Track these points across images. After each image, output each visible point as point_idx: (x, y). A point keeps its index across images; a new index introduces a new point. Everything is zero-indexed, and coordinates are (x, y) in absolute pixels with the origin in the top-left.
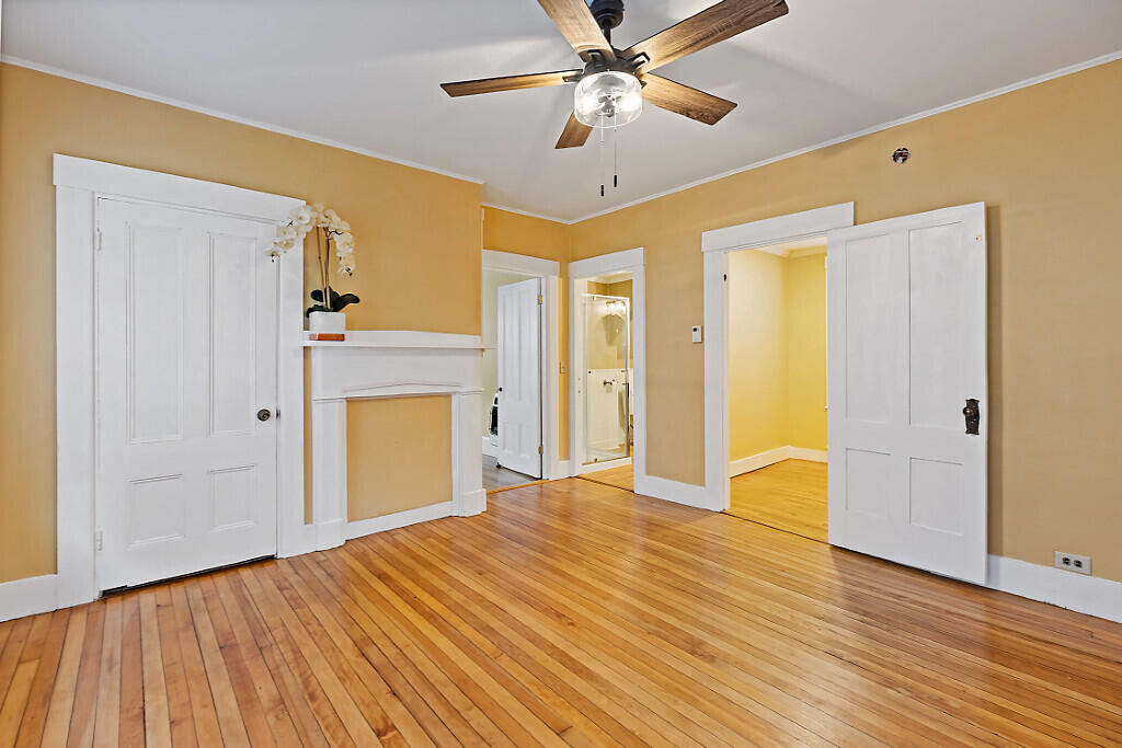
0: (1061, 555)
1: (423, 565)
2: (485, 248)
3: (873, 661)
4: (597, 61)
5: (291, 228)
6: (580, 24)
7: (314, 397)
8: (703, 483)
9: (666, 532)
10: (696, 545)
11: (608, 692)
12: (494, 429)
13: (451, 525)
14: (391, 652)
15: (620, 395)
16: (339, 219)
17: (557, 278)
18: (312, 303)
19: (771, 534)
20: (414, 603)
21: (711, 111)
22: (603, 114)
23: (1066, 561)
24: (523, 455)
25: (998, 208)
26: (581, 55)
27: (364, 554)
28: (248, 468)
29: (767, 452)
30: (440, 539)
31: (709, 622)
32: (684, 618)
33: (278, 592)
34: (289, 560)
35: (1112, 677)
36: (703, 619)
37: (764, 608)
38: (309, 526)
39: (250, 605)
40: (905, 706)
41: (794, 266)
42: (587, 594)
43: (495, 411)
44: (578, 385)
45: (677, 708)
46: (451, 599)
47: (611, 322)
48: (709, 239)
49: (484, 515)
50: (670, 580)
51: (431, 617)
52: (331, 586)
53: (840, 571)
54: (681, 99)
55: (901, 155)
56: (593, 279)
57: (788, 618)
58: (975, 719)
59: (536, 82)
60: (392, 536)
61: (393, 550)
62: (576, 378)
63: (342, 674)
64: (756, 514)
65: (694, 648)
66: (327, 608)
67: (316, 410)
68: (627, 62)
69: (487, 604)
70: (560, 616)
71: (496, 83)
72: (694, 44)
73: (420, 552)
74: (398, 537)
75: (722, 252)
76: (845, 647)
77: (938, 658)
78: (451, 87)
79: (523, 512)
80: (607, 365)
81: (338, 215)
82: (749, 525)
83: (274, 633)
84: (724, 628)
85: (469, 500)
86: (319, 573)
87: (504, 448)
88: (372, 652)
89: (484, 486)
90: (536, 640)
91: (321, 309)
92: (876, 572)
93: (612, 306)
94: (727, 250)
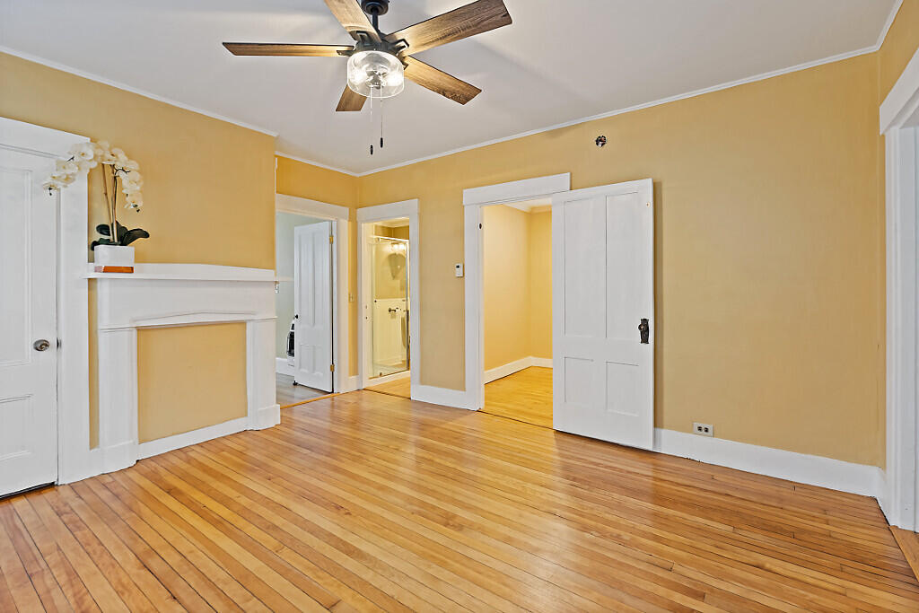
0: (696, 425)
1: (214, 477)
2: (277, 192)
3: (576, 514)
4: (365, 41)
5: (72, 164)
6: (347, 7)
7: (100, 326)
8: (463, 389)
9: (435, 430)
10: (456, 438)
11: (375, 566)
12: (291, 351)
13: (247, 439)
14: (174, 559)
15: (403, 320)
16: (126, 158)
17: (347, 221)
18: (97, 236)
19: (513, 425)
20: (202, 512)
21: (463, 94)
22: (372, 86)
23: (700, 429)
24: (316, 373)
25: (660, 184)
26: (351, 33)
27: (155, 472)
28: (24, 398)
29: (514, 363)
30: (232, 451)
31: (460, 498)
32: (440, 497)
33: (55, 517)
34: (72, 486)
35: (723, 505)
36: (457, 497)
37: (504, 483)
38: (96, 450)
39: (22, 535)
40: (596, 544)
41: (535, 219)
42: (365, 487)
43: (292, 335)
44: (365, 312)
45: (430, 571)
46: (240, 504)
47: (395, 259)
48: (469, 195)
49: (277, 427)
50: (433, 469)
51: (218, 523)
52: (116, 506)
53: (559, 449)
54: (438, 81)
55: (601, 141)
56: (380, 224)
57: (520, 489)
58: (639, 546)
59: (315, 52)
60: (185, 453)
61: (184, 466)
62: (364, 306)
63: (120, 589)
64: (504, 410)
65: (448, 520)
66: (109, 527)
67: (103, 340)
68: (391, 45)
69: (274, 505)
70: (338, 508)
71: (276, 48)
72: (444, 37)
73: (213, 466)
74: (192, 454)
75: (478, 206)
76: (559, 506)
77: (620, 507)
78: (233, 46)
79: (314, 422)
80: (392, 296)
81: (126, 155)
82: (496, 419)
83: (47, 558)
84: (474, 503)
85: (264, 414)
86: (104, 495)
87: (300, 368)
88: (155, 564)
89: (278, 401)
90: (315, 531)
91: (108, 242)
92: (584, 447)
93: (396, 246)
94: (481, 204)
